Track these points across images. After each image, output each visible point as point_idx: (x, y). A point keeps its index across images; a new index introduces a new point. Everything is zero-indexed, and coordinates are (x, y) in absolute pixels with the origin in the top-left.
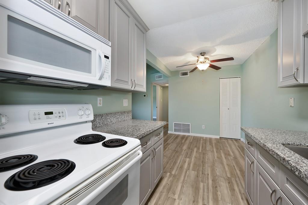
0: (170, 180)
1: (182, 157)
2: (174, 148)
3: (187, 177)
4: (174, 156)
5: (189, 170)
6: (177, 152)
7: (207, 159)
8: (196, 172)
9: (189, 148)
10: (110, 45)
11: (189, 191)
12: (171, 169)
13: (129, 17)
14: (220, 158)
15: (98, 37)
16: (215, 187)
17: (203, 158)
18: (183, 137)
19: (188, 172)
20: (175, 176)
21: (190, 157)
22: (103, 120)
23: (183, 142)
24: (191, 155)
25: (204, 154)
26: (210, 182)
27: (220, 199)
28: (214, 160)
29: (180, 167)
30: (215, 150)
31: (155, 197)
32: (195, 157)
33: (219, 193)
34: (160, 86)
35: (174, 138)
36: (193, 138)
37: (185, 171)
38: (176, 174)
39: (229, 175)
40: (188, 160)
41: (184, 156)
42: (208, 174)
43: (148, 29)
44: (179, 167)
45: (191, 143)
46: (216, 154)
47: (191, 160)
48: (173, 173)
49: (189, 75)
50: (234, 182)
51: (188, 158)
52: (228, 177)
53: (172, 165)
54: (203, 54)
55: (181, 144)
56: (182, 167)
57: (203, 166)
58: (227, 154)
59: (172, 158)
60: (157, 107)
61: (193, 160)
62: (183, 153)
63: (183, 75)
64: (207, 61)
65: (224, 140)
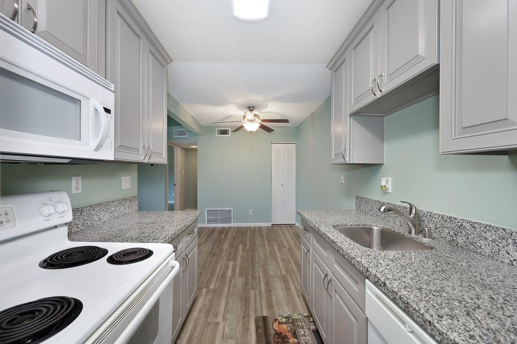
0: (208, 298)
1: (223, 261)
2: (210, 250)
3: (232, 288)
4: (210, 262)
5: (234, 277)
6: (214, 255)
7: (258, 257)
8: (244, 279)
9: (231, 246)
10: (113, 89)
11: (236, 305)
12: (207, 282)
13: (139, 38)
14: (273, 253)
15: (91, 76)
16: (269, 291)
17: (252, 256)
18: (222, 230)
19: (233, 281)
20: (214, 291)
21: (234, 259)
22: (85, 217)
23: (222, 238)
24: (235, 255)
25: (253, 251)
26: (263, 286)
27: (275, 304)
28: (265, 257)
29: (222, 277)
30: (266, 243)
31: (188, 329)
32: (241, 257)
33: (274, 297)
34: (180, 147)
35: (207, 234)
36: (237, 230)
37: (228, 280)
38: (216, 288)
39: (284, 273)
40: (231, 263)
41: (225, 259)
42: (260, 277)
43: (171, 59)
44: (220, 276)
45: (234, 238)
46: (267, 248)
47: (236, 262)
48: (212, 287)
49: (229, 135)
50: (290, 280)
51: (232, 260)
52: (283, 275)
53: (208, 276)
54: (251, 108)
55: (219, 243)
56: (224, 276)
57: (253, 268)
58: (281, 246)
59: (207, 264)
60: (175, 185)
61: (238, 262)
62: (223, 255)
63: (221, 134)
64: (257, 119)
65: (277, 228)
